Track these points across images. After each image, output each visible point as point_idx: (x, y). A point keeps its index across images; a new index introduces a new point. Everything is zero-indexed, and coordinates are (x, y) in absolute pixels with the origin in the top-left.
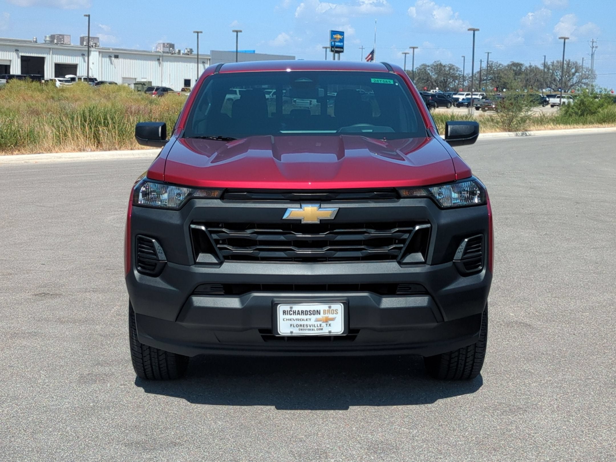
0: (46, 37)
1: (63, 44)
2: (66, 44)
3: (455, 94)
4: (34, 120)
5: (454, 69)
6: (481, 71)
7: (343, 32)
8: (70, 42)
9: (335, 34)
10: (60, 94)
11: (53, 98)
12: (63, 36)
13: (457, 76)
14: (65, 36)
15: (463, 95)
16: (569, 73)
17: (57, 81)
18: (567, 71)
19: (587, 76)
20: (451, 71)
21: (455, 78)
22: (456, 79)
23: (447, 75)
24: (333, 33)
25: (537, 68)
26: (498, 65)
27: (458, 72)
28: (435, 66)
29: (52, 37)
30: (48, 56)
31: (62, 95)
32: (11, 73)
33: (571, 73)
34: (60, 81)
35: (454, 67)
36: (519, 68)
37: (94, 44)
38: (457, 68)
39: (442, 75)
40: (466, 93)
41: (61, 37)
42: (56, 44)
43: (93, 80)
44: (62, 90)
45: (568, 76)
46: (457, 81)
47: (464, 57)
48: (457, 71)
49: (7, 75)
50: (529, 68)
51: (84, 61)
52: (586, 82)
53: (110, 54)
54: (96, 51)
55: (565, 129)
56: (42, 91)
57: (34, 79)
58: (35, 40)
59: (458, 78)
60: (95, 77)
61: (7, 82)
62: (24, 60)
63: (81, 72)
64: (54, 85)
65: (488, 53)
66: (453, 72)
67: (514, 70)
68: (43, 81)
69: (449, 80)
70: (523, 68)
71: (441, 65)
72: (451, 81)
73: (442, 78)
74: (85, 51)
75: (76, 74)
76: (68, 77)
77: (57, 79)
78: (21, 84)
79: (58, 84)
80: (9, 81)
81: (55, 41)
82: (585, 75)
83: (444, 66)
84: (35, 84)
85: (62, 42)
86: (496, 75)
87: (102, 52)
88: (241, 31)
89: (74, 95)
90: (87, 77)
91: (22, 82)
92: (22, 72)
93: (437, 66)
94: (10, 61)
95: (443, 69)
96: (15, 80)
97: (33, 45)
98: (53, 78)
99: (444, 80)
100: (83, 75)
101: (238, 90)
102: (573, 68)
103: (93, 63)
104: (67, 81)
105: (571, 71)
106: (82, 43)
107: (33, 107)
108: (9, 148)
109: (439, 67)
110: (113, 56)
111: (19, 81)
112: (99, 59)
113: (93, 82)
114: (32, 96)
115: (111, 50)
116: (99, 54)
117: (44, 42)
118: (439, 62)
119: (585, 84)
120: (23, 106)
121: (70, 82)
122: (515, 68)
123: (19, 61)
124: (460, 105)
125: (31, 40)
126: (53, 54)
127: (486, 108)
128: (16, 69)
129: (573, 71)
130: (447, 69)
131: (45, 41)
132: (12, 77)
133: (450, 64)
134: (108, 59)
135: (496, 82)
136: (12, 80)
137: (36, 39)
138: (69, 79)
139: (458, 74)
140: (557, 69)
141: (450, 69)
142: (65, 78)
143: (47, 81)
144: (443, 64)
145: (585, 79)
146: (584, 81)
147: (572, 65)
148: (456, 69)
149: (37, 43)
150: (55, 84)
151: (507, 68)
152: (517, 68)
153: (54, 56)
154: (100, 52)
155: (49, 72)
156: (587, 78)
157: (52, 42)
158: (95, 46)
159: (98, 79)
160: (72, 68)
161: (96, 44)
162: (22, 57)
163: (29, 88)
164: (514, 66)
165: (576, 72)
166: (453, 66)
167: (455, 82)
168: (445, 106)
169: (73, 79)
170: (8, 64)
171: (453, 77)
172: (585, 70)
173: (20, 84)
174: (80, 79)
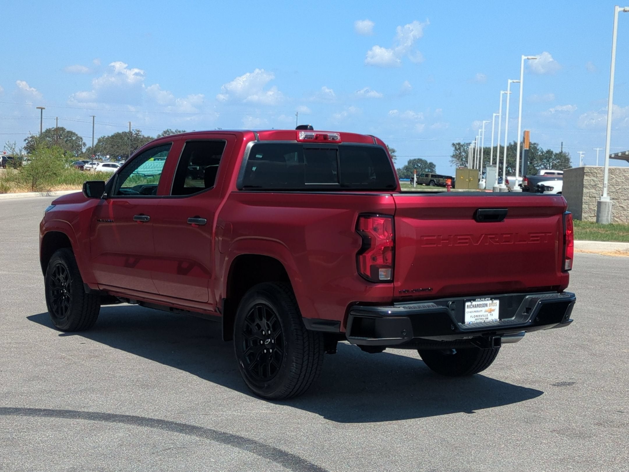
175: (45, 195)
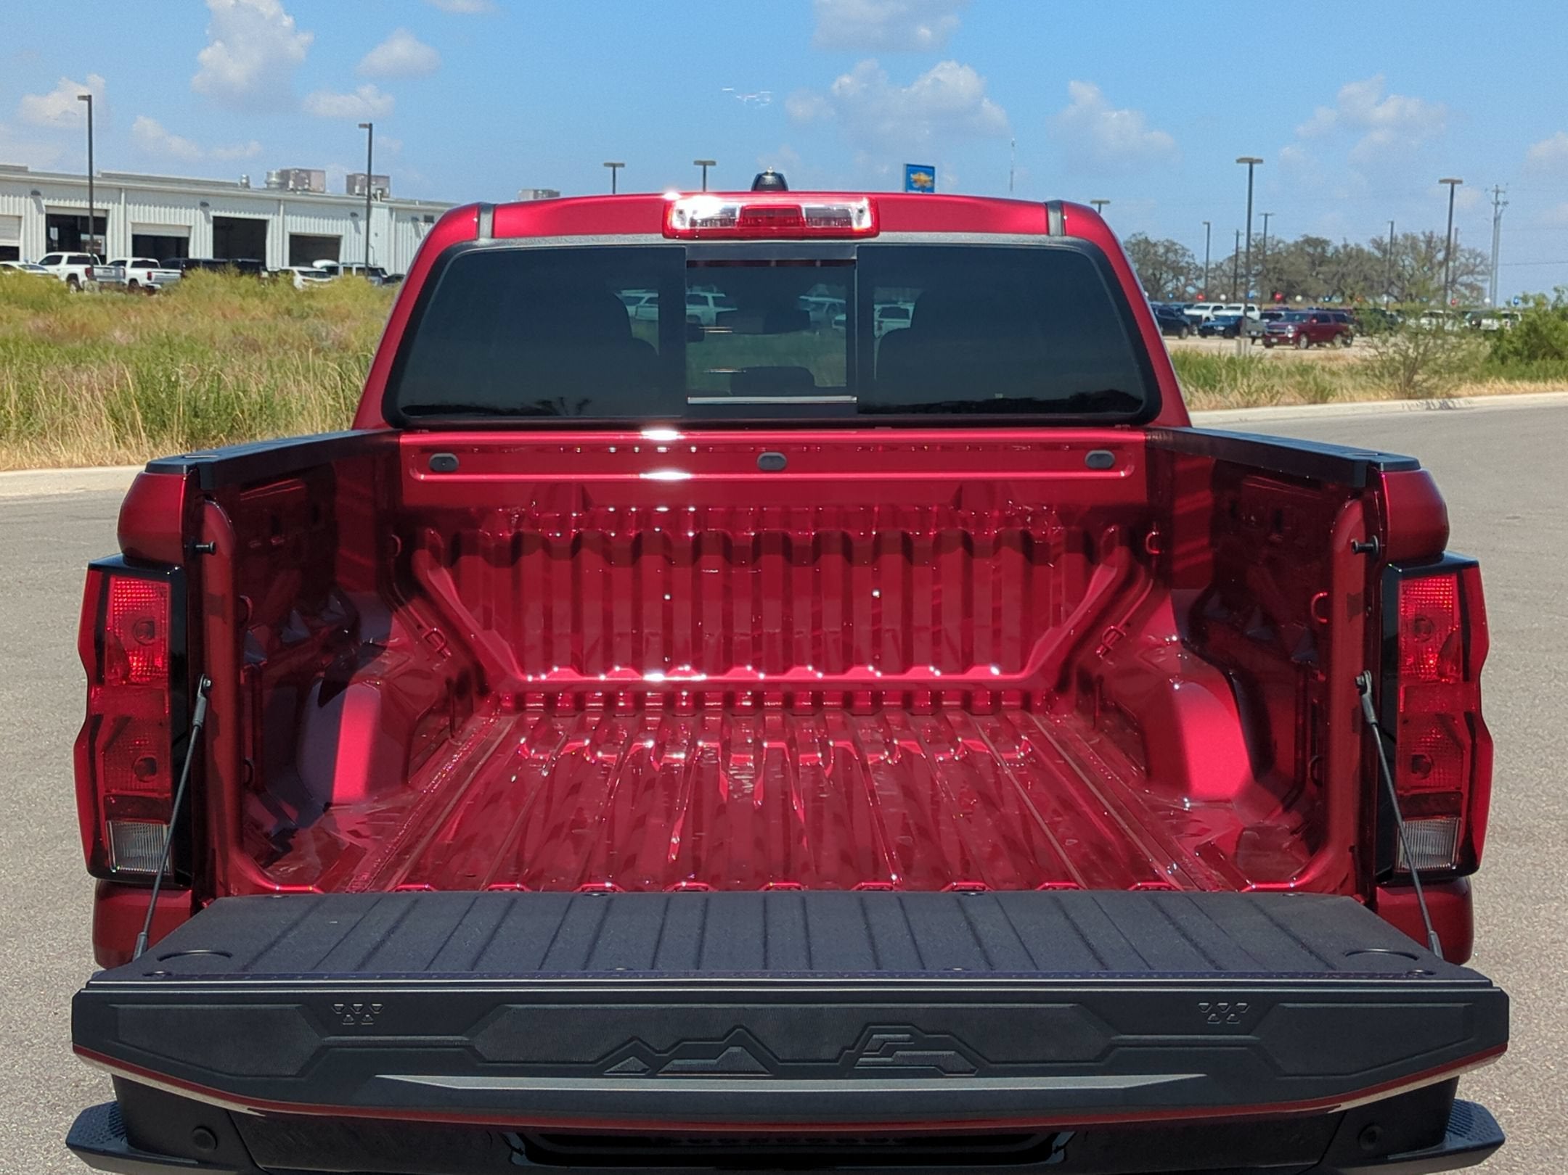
0: (269, 175)
1: (308, 190)
2: (314, 191)
3: (1189, 307)
4: (260, 368)
5: (1176, 252)
6: (1237, 256)
7: (933, 168)
8: (323, 185)
9: (914, 172)
10: (306, 303)
11: (289, 312)
12: (308, 172)
13: (1182, 268)
14: (313, 174)
15: (1207, 308)
16: (1431, 261)
17: (298, 274)
18: (1425, 258)
19: (1471, 268)
20: (1171, 255)
21: (1178, 271)
22: (1182, 274)
23: (1161, 264)
24: (911, 169)
25: (1360, 251)
26: (1275, 243)
27: (1186, 259)
28: (1134, 245)
29: (284, 175)
30: (275, 218)
31: (310, 307)
32: (191, 256)
33: (1435, 261)
34: (303, 273)
35: (1177, 247)
36: (1319, 250)
37: (379, 192)
38: (1183, 248)
39: (1150, 263)
40: (1212, 305)
41: (304, 175)
42: (292, 190)
43: (375, 272)
44: (310, 294)
45: (1429, 269)
46: (1182, 279)
47: (1208, 224)
48: (1184, 255)
49: (182, 259)
50: (1342, 251)
51: (357, 230)
52: (1469, 282)
53: (415, 214)
54: (384, 207)
55: (1535, 391)
56: (263, 296)
57: (244, 268)
58: (244, 181)
59: (1185, 271)
60: (380, 265)
61: (183, 276)
62: (222, 227)
63: (350, 253)
64: (291, 282)
65: (1266, 215)
66: (1174, 258)
67: (1309, 254)
68: (265, 274)
69: (1164, 276)
70: (1330, 251)
71: (1146, 240)
72: (1170, 277)
73: (1150, 271)
74: (360, 206)
75: (337, 259)
76: (319, 264)
77: (295, 269)
78: (215, 281)
79: (298, 280)
80: (188, 273)
81: (291, 184)
82: (1467, 266)
83: (1155, 245)
84: (247, 281)
85: (306, 187)
86: (1271, 266)
87: (398, 209)
88: (713, 163)
89: (337, 307)
90: (363, 266)
91: (217, 276)
92: (215, 255)
93: (1138, 244)
94: (190, 227)
95: (1152, 251)
96: (200, 271)
97: (241, 191)
98: (287, 267)
99: (1154, 275)
100: (353, 261)
101: (710, 296)
102: (1440, 250)
103: (376, 235)
104: (319, 274)
105: (1434, 256)
106: (350, 190)
107: (245, 334)
108: (213, 442)
109: (1142, 246)
110: (421, 218)
111: (211, 274)
112: (389, 224)
113: (380, 276)
114: (242, 309)
115: (418, 205)
116: (391, 215)
117: (265, 186)
118: (1143, 237)
119: (1467, 286)
120: (223, 331)
121: (324, 277)
122: (1311, 250)
123: (210, 228)
124: (1206, 331)
125: (237, 181)
126: (286, 213)
127: (1274, 340)
128: (202, 247)
129: (1441, 256)
130: (1161, 250)
131: (268, 184)
132: (194, 264)
133: (1167, 241)
134: (410, 225)
135: (1270, 280)
136: (193, 270)
137: (247, 178)
138: (324, 270)
139: (1187, 263)
140: (1404, 253)
141: (1168, 250)
142: (312, 267)
143: (276, 273)
144: (1153, 239)
145: (1467, 274)
146: (1464, 279)
147: (1439, 243)
148: (1180, 252)
149: (248, 187)
150: (292, 280)
151: (1293, 249)
152: (1315, 248)
153: (288, 218)
154: (391, 209)
155: (276, 254)
156: (1472, 272)
157: (283, 186)
158: (382, 195)
159: (387, 270)
160: (329, 246)
161: (382, 190)
162: (217, 220)
163: (234, 288)
164: (1310, 246)
165: (1446, 259)
166: (1174, 244)
167: (1178, 280)
168: (1173, 335)
169: (332, 271)
170: (183, 234)
171: (1173, 269)
172: (1467, 256)
173: (212, 281)
174: (348, 269)
175: (1438, 406)
